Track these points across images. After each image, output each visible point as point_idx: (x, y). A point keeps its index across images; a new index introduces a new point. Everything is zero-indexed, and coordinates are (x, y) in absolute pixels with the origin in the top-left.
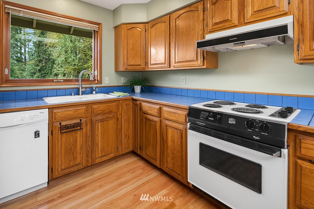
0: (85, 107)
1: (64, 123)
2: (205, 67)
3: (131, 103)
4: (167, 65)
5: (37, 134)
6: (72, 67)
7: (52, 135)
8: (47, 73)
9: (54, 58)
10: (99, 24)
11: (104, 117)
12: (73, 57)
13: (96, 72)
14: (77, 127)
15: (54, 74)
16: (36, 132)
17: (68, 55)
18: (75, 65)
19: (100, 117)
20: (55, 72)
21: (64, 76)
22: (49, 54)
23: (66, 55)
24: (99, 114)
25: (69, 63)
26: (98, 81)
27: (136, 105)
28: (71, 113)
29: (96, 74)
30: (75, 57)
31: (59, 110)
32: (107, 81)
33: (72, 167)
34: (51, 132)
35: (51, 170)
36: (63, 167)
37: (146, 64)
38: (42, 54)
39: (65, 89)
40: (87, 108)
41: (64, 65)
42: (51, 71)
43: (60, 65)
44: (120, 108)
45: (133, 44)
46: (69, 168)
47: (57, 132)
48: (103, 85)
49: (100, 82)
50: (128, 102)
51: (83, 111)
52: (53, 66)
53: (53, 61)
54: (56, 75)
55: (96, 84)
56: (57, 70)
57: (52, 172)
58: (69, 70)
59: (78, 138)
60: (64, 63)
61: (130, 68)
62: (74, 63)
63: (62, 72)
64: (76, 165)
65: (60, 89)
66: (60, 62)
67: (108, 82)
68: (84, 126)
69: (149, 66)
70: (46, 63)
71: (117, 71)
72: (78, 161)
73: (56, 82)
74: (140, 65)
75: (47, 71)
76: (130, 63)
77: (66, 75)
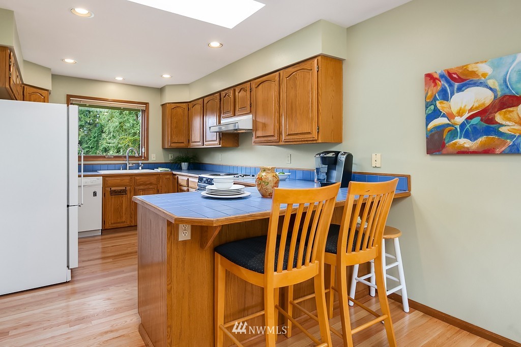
0: (129, 178)
1: (113, 189)
2: (220, 146)
3: (171, 177)
4: (201, 143)
5: (95, 194)
6: (130, 138)
7: (105, 196)
8: (92, 148)
9: (103, 122)
10: (146, 104)
11: (145, 187)
12: (131, 122)
13: (143, 149)
14: (123, 192)
15: (103, 148)
16: (94, 192)
17: (124, 118)
18: (135, 134)
19: (142, 187)
20: (104, 146)
21: (118, 152)
22: (95, 116)
23: (121, 118)
24: (141, 185)
25: (125, 129)
26: (144, 157)
27: (175, 179)
28: (119, 181)
29: (143, 151)
30: (134, 120)
31: (110, 179)
32: (153, 158)
33: (119, 223)
34: (104, 195)
35: (104, 222)
36: (112, 222)
37: (189, 141)
38: (84, 115)
39: (115, 164)
40: (131, 178)
41: (117, 134)
42: (98, 144)
43: (112, 134)
44: (161, 181)
45: (177, 122)
46: (116, 223)
47: (108, 194)
48: (150, 161)
49: (147, 158)
50: (168, 176)
51: (128, 181)
52: (101, 137)
53: (101, 127)
54: (106, 150)
55: (143, 160)
56: (107, 143)
57: (104, 224)
58: (126, 142)
59: (124, 201)
60: (118, 131)
61: (174, 145)
62: (133, 131)
63: (114, 145)
64: (122, 222)
65: (111, 164)
66: (112, 130)
67: (155, 159)
68: (128, 193)
69: (191, 144)
70: (90, 130)
71: (164, 148)
72: (124, 219)
73: (107, 158)
74: (183, 143)
75: (91, 143)
76: (174, 141)
77: (121, 151)
